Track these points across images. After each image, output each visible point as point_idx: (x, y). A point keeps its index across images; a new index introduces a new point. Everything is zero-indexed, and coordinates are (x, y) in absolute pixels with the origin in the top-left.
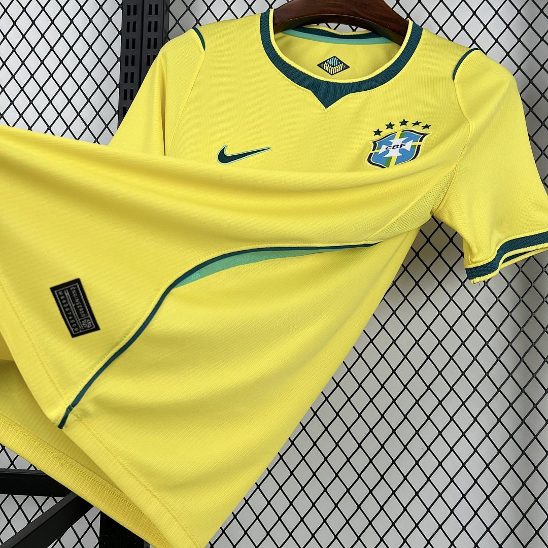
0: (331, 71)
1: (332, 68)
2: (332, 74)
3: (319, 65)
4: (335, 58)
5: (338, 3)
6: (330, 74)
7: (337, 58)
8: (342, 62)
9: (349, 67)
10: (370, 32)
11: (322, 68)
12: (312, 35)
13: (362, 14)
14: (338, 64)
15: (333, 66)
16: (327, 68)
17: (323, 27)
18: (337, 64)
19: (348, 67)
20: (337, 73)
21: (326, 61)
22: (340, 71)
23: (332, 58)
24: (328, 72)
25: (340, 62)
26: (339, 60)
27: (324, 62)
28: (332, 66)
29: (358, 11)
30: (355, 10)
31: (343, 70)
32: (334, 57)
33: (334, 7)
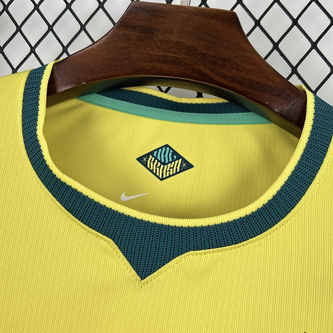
0: (159, 173)
1: (162, 166)
2: (162, 179)
3: (140, 159)
4: (168, 149)
5: (170, 54)
6: (158, 177)
7: (171, 148)
8: (179, 157)
9: (192, 166)
10: (226, 101)
11: (145, 165)
12: (128, 103)
13: (216, 77)
14: (174, 160)
15: (164, 164)
16: (153, 167)
17: (151, 90)
18: (171, 160)
19: (190, 166)
20: (170, 176)
21: (152, 153)
22: (177, 173)
23: (162, 148)
24: (155, 174)
25: (176, 156)
26: (175, 153)
27: (147, 155)
28: (161, 163)
29: (209, 72)
30: (203, 69)
31: (181, 171)
32: (167, 146)
33: (162, 62)
